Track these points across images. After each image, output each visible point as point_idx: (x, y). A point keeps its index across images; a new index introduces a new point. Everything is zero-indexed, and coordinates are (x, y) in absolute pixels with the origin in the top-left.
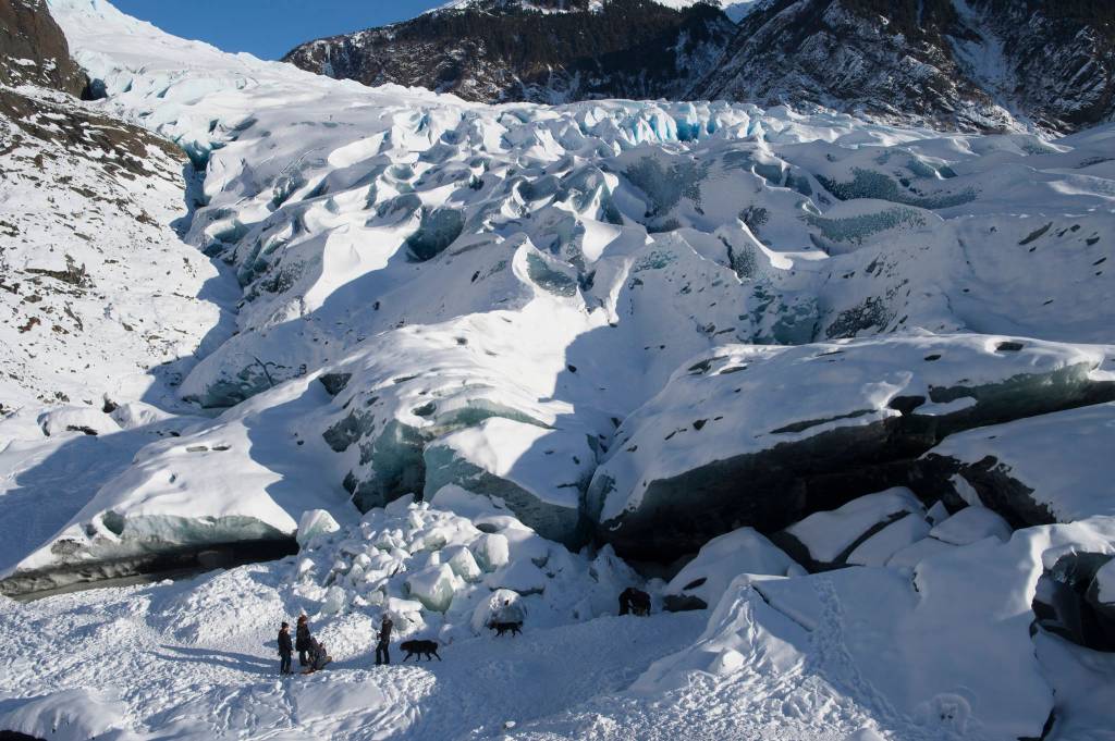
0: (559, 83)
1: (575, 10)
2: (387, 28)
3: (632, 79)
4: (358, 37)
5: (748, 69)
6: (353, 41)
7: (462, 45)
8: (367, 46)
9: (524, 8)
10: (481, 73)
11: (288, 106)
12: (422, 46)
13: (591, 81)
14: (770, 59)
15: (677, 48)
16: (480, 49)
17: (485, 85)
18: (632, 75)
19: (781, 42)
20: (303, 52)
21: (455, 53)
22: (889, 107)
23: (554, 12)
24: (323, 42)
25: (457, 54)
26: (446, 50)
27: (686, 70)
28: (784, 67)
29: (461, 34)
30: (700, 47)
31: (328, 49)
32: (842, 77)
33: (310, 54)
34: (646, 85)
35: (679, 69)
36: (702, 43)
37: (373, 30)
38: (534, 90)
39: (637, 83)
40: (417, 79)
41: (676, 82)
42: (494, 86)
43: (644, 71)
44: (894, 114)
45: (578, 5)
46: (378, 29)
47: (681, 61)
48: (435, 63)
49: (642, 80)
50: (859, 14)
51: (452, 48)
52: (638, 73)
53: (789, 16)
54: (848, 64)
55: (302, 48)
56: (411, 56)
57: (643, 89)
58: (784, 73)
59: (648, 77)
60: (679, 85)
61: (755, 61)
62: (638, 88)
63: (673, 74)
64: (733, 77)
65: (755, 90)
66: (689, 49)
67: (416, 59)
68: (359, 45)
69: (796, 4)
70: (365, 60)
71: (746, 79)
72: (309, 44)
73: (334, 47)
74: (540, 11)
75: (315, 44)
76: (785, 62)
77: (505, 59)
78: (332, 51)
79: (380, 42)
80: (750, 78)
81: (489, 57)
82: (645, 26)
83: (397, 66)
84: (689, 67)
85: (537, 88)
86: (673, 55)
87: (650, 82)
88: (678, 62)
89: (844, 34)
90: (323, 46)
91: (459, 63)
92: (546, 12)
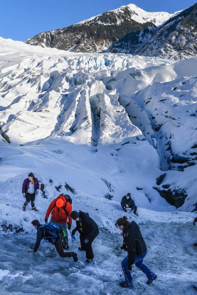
0: (107, 45)
1: (113, 24)
2: (61, 29)
3: (126, 44)
4: (53, 32)
5: (155, 42)
6: (52, 33)
7: (81, 34)
8: (55, 34)
9: (99, 23)
10: (85, 42)
11: (7, 55)
12: (70, 34)
13: (115, 44)
14: (161, 39)
15: (140, 35)
16: (85, 35)
17: (86, 45)
18: (127, 43)
19: (164, 34)
20: (38, 36)
21: (79, 36)
22: (191, 53)
23: (107, 24)
24: (44, 33)
25: (79, 37)
26: (76, 35)
27: (141, 41)
28: (164, 41)
29: (81, 31)
30: (146, 35)
31: (45, 35)
32: (179, 44)
33: (40, 36)
34: (130, 46)
35: (139, 41)
36: (147, 33)
37: (57, 30)
38: (100, 47)
39: (127, 45)
40: (68, 44)
41: (138, 45)
42: (89, 45)
43: (130, 42)
44: (192, 55)
45: (114, 22)
46: (59, 30)
47: (140, 39)
48: (73, 39)
49: (129, 44)
50: (185, 26)
51: (78, 35)
52: (128, 42)
53: (168, 27)
54: (181, 41)
55: (38, 35)
56: (67, 37)
57: (129, 47)
58: (164, 43)
59: (131, 43)
60: (139, 46)
61: (157, 39)
62: (128, 47)
63: (138, 43)
64: (151, 44)
65: (156, 48)
66: (143, 36)
67: (68, 38)
68: (53, 34)
69: (170, 23)
70: (55, 38)
71: (154, 44)
72: (40, 33)
73: (47, 35)
74: (103, 24)
75: (42, 34)
76: (165, 40)
77: (92, 38)
78: (46, 36)
79: (59, 33)
80: (155, 44)
81: (88, 37)
82: (132, 29)
83: (63, 40)
84: (142, 41)
85: (100, 46)
86: (138, 37)
87: (131, 45)
88: (139, 39)
89: (181, 32)
90: (44, 34)
91: (80, 39)
92: (105, 25)
